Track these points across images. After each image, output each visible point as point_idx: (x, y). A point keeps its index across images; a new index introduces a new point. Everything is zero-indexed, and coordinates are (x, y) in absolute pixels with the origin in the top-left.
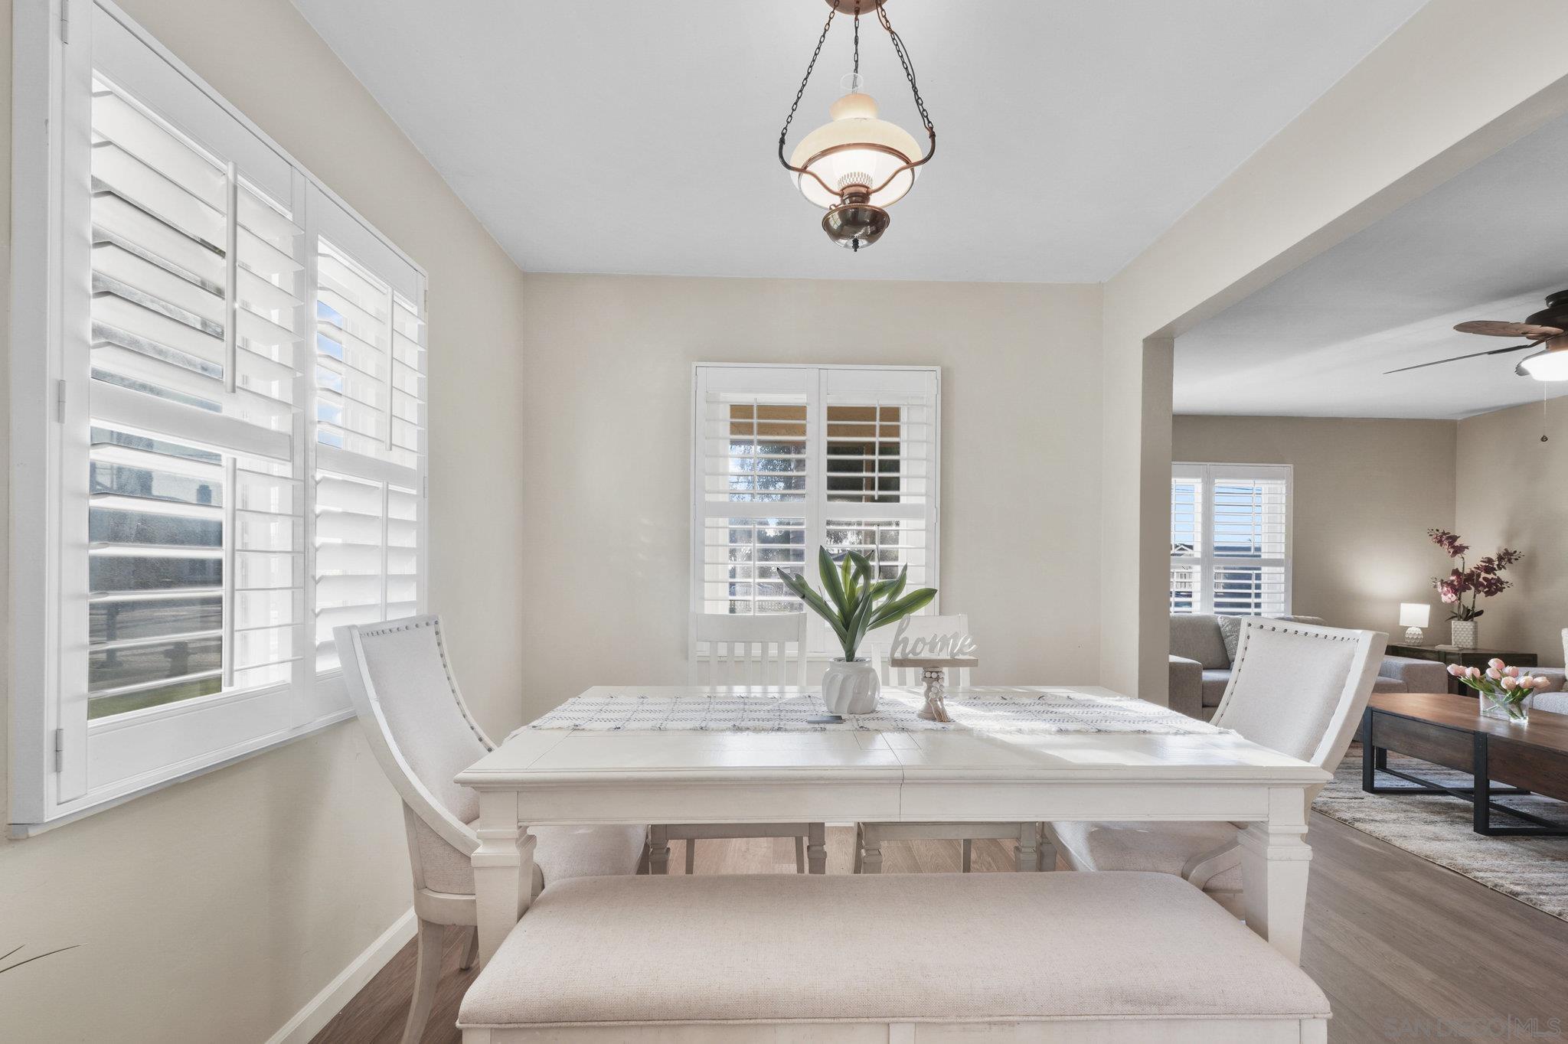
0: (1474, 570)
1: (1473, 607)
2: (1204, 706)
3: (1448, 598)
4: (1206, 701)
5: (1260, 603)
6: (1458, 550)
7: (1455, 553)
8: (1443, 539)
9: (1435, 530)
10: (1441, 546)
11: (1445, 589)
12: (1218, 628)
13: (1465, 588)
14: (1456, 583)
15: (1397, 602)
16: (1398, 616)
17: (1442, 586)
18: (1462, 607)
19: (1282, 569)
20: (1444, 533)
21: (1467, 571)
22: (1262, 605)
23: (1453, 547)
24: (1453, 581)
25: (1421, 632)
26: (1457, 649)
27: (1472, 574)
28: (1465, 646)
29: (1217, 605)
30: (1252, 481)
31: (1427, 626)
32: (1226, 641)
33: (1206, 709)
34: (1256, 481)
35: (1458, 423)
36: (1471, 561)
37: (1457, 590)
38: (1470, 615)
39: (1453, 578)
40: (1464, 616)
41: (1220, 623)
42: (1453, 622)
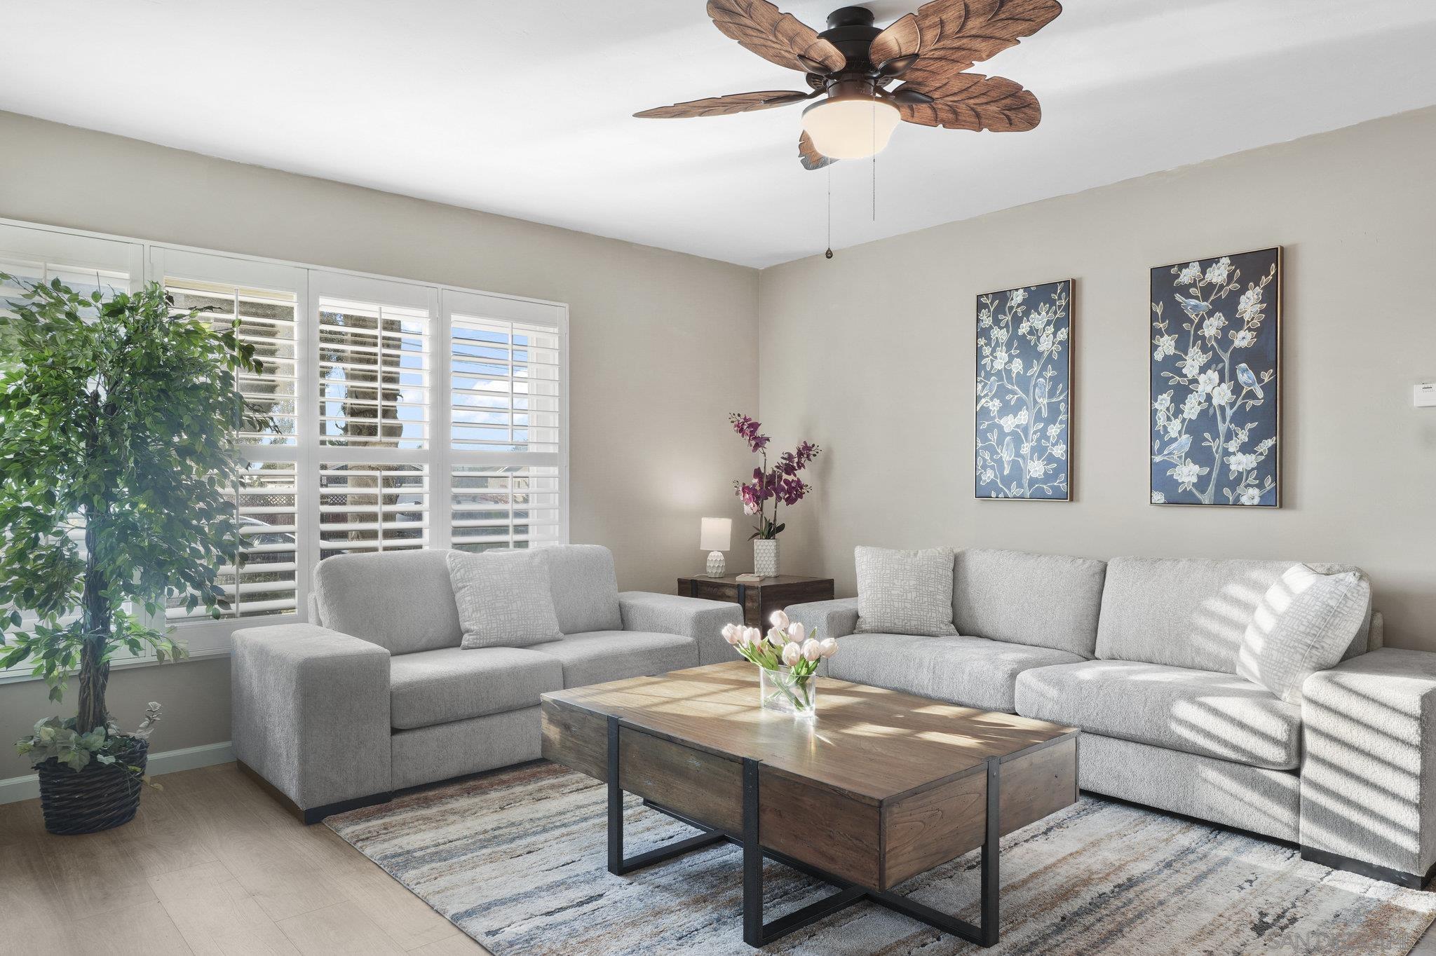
0: (775, 469)
1: (775, 520)
2: (395, 731)
3: (750, 508)
4: (397, 725)
5: (526, 526)
6: (759, 442)
7: (757, 446)
8: (745, 427)
9: (736, 415)
10: (743, 436)
11: (747, 496)
12: (445, 575)
13: (767, 495)
14: (758, 488)
15: (697, 516)
16: (699, 534)
17: (744, 492)
18: (764, 518)
19: (554, 471)
20: (746, 420)
21: (769, 472)
22: (530, 528)
23: (755, 438)
24: (754, 485)
25: (722, 558)
26: (758, 579)
27: (773, 476)
28: (766, 574)
29: (457, 531)
30: (508, 324)
31: (729, 549)
32: (458, 596)
33: (398, 737)
34: (515, 325)
35: (760, 274)
36: (771, 459)
37: (758, 497)
38: (772, 531)
39: (756, 481)
40: (766, 533)
41: (449, 567)
42: (755, 540)
